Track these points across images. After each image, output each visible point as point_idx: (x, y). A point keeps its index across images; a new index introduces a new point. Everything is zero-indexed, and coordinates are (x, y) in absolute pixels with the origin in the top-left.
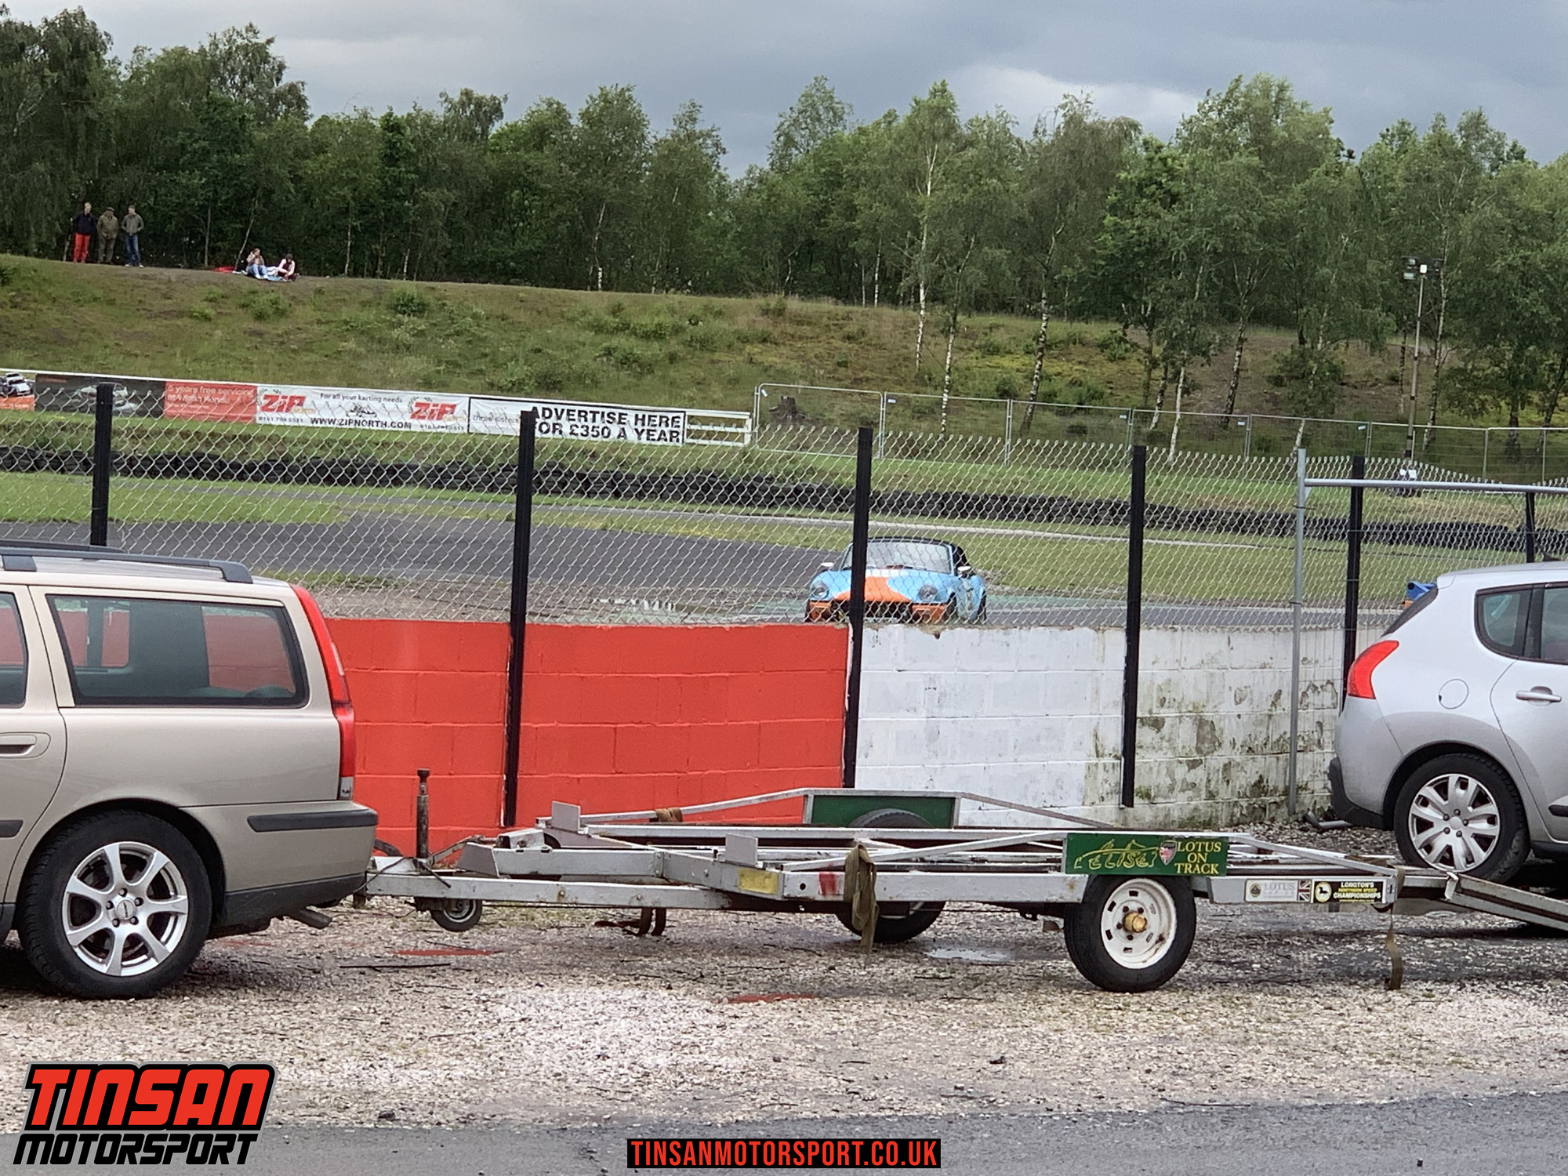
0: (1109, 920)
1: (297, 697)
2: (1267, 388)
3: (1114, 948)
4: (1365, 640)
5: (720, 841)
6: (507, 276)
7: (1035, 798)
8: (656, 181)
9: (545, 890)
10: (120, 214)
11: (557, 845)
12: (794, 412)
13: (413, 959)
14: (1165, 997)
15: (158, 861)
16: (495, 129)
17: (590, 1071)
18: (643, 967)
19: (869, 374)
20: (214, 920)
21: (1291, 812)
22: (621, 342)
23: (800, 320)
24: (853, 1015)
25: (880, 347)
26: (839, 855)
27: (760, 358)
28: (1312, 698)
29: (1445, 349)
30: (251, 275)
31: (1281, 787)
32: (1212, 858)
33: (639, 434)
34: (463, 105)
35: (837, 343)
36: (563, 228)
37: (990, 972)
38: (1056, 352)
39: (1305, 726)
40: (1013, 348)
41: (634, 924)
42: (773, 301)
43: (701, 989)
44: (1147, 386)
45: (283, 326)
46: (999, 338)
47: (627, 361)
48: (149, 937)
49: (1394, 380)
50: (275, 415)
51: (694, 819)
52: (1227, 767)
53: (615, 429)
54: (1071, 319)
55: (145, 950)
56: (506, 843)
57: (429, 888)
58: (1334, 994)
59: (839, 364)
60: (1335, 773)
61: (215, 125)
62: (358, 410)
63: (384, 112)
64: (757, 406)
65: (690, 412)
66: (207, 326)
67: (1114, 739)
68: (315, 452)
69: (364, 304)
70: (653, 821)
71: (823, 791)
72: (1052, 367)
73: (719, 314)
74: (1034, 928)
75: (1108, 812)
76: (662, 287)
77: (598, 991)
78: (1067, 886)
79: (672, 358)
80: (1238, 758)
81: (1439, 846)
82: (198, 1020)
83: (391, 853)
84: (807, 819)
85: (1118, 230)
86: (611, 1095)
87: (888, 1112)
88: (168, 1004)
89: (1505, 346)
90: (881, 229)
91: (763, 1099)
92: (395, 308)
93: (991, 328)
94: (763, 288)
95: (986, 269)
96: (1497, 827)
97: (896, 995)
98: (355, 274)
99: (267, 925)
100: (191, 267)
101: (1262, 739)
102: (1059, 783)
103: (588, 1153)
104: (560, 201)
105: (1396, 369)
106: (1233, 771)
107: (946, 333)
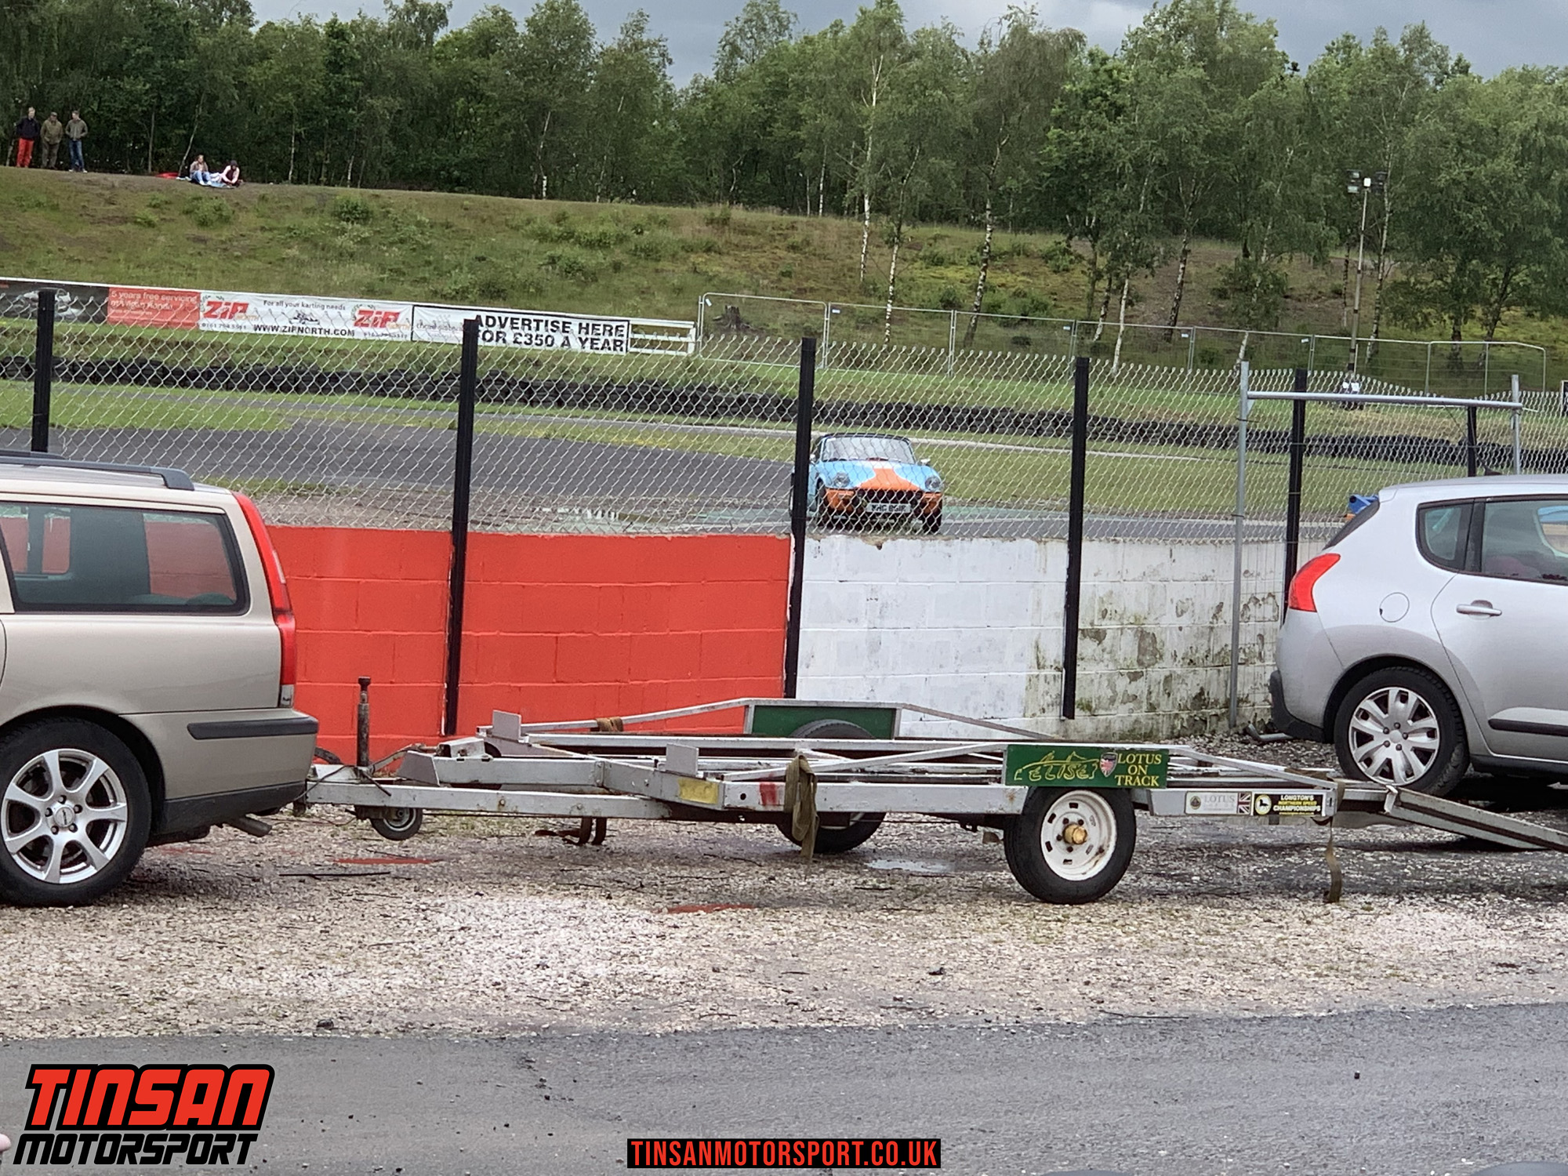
0: (1049, 832)
1: (239, 605)
2: (1210, 300)
3: (1054, 860)
4: (1306, 553)
5: (661, 751)
6: (452, 184)
7: (975, 710)
8: (602, 89)
9: (486, 799)
11: (497, 754)
12: (738, 321)
13: (353, 868)
14: (1104, 909)
15: (98, 767)
16: (440, 36)
17: (529, 981)
18: (583, 876)
19: (812, 284)
20: (154, 828)
21: (1233, 725)
22: (565, 250)
23: (744, 230)
24: (793, 925)
25: (824, 257)
26: (780, 765)
27: (704, 268)
28: (1253, 610)
29: (1388, 263)
30: (195, 181)
31: (1222, 700)
32: (1153, 770)
33: (583, 342)
34: (408, 12)
35: (782, 253)
36: (508, 136)
37: (930, 883)
38: (999, 263)
39: (1247, 638)
40: (957, 259)
41: (574, 833)
42: (718, 210)
43: (641, 899)
44: (1091, 297)
45: (226, 232)
46: (943, 249)
47: (571, 269)
48: (88, 845)
49: (1337, 293)
50: (218, 321)
51: (634, 729)
52: (1168, 679)
53: (559, 338)
54: (1016, 231)
55: (84, 857)
56: (446, 751)
57: (370, 797)
58: (1273, 907)
59: (783, 274)
60: (1276, 686)
61: (159, 31)
62: (301, 317)
63: (329, 18)
64: (701, 316)
65: (634, 321)
66: (150, 232)
67: (1055, 651)
68: (258, 359)
69: (310, 211)
70: (594, 730)
71: (764, 701)
72: (996, 278)
73: (664, 223)
74: (975, 840)
75: (1048, 724)
76: (607, 196)
77: (537, 900)
78: (1007, 798)
79: (617, 267)
80: (1179, 671)
81: (1379, 759)
82: (137, 927)
83: (333, 761)
84: (748, 729)
85: (1062, 142)
86: (550, 1004)
87: (827, 1023)
88: (107, 912)
89: (1448, 260)
90: (826, 140)
91: (702, 1009)
92: (338, 215)
93: (935, 239)
94: (708, 198)
95: (932, 179)
96: (1437, 740)
97: (836, 905)
98: (299, 181)
99: (206, 832)
100: (135, 172)
101: (1202, 653)
102: (1000, 694)
103: (526, 1062)
104: (505, 109)
105: (1339, 282)
106: (1174, 684)
107: (890, 244)
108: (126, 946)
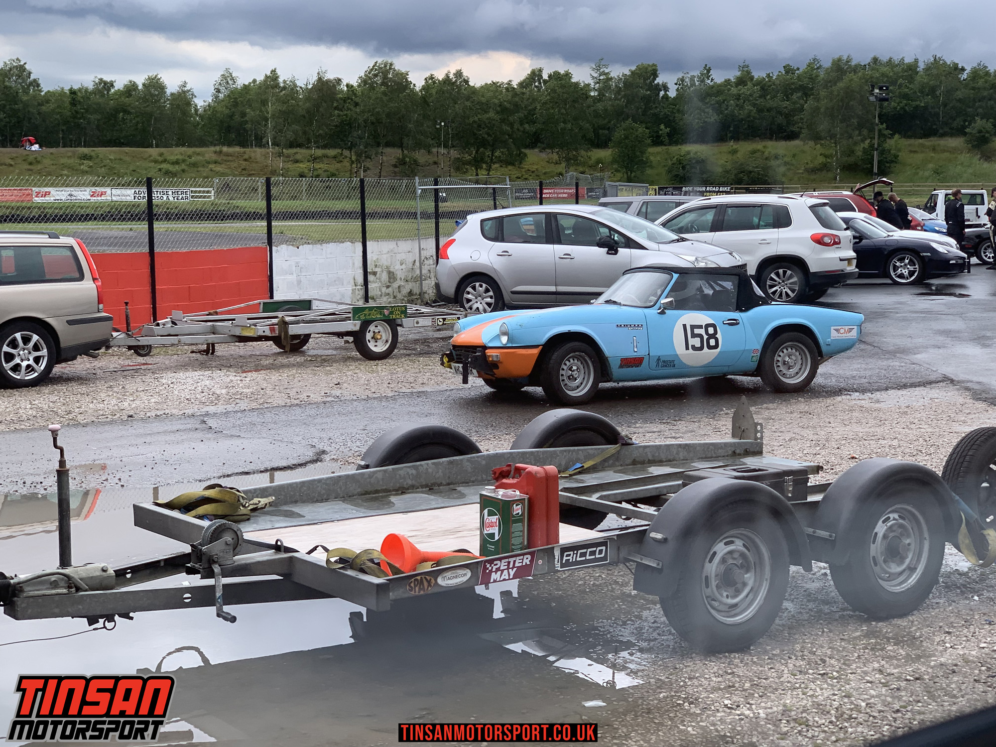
0: (369, 336)
1: (81, 278)
2: (392, 168)
3: (371, 345)
4: (443, 241)
5: (233, 320)
6: (121, 145)
8: (171, 108)
9: (173, 340)
11: (176, 325)
12: (228, 187)
13: (128, 368)
14: (390, 361)
15: (35, 338)
16: (112, 92)
17: (199, 397)
18: (210, 364)
19: (253, 172)
20: (57, 358)
21: (422, 301)
22: (164, 166)
23: (228, 155)
24: (285, 374)
25: (257, 162)
26: (275, 321)
27: (214, 169)
28: (426, 262)
29: (452, 151)
31: (418, 293)
32: (402, 312)
33: (174, 198)
34: (100, 83)
35: (242, 162)
36: (139, 126)
37: (329, 357)
38: (318, 161)
39: (425, 271)
40: (303, 160)
41: (204, 351)
42: (218, 148)
43: (231, 370)
44: (351, 171)
45: (39, 167)
46: (298, 157)
47: (167, 172)
48: (34, 365)
49: (435, 163)
51: (222, 313)
52: (399, 287)
53: (165, 198)
54: (323, 149)
55: (33, 370)
56: (158, 325)
57: (133, 343)
59: (243, 169)
60: (437, 286)
61: (7, 95)
62: (71, 195)
63: (70, 87)
64: (215, 186)
65: (192, 189)
66: (12, 168)
67: (360, 280)
69: (69, 157)
70: (207, 315)
71: (265, 301)
72: (317, 166)
73: (198, 154)
74: (340, 342)
75: (361, 304)
76: (177, 146)
77: (196, 373)
78: (353, 325)
79: (183, 171)
80: (403, 284)
81: (475, 307)
82: (56, 392)
83: (118, 331)
84: (262, 310)
85: (339, 116)
86: (208, 403)
87: (303, 403)
89: (472, 149)
90: (254, 120)
91: (260, 401)
92: (81, 158)
93: (295, 153)
94: (214, 144)
95: (293, 132)
96: (493, 300)
97: (299, 367)
98: (64, 147)
99: (76, 358)
101: (410, 277)
102: (343, 295)
103: (203, 422)
104: (137, 117)
105: (436, 159)
106: (402, 289)
107: (280, 156)
108: (54, 398)
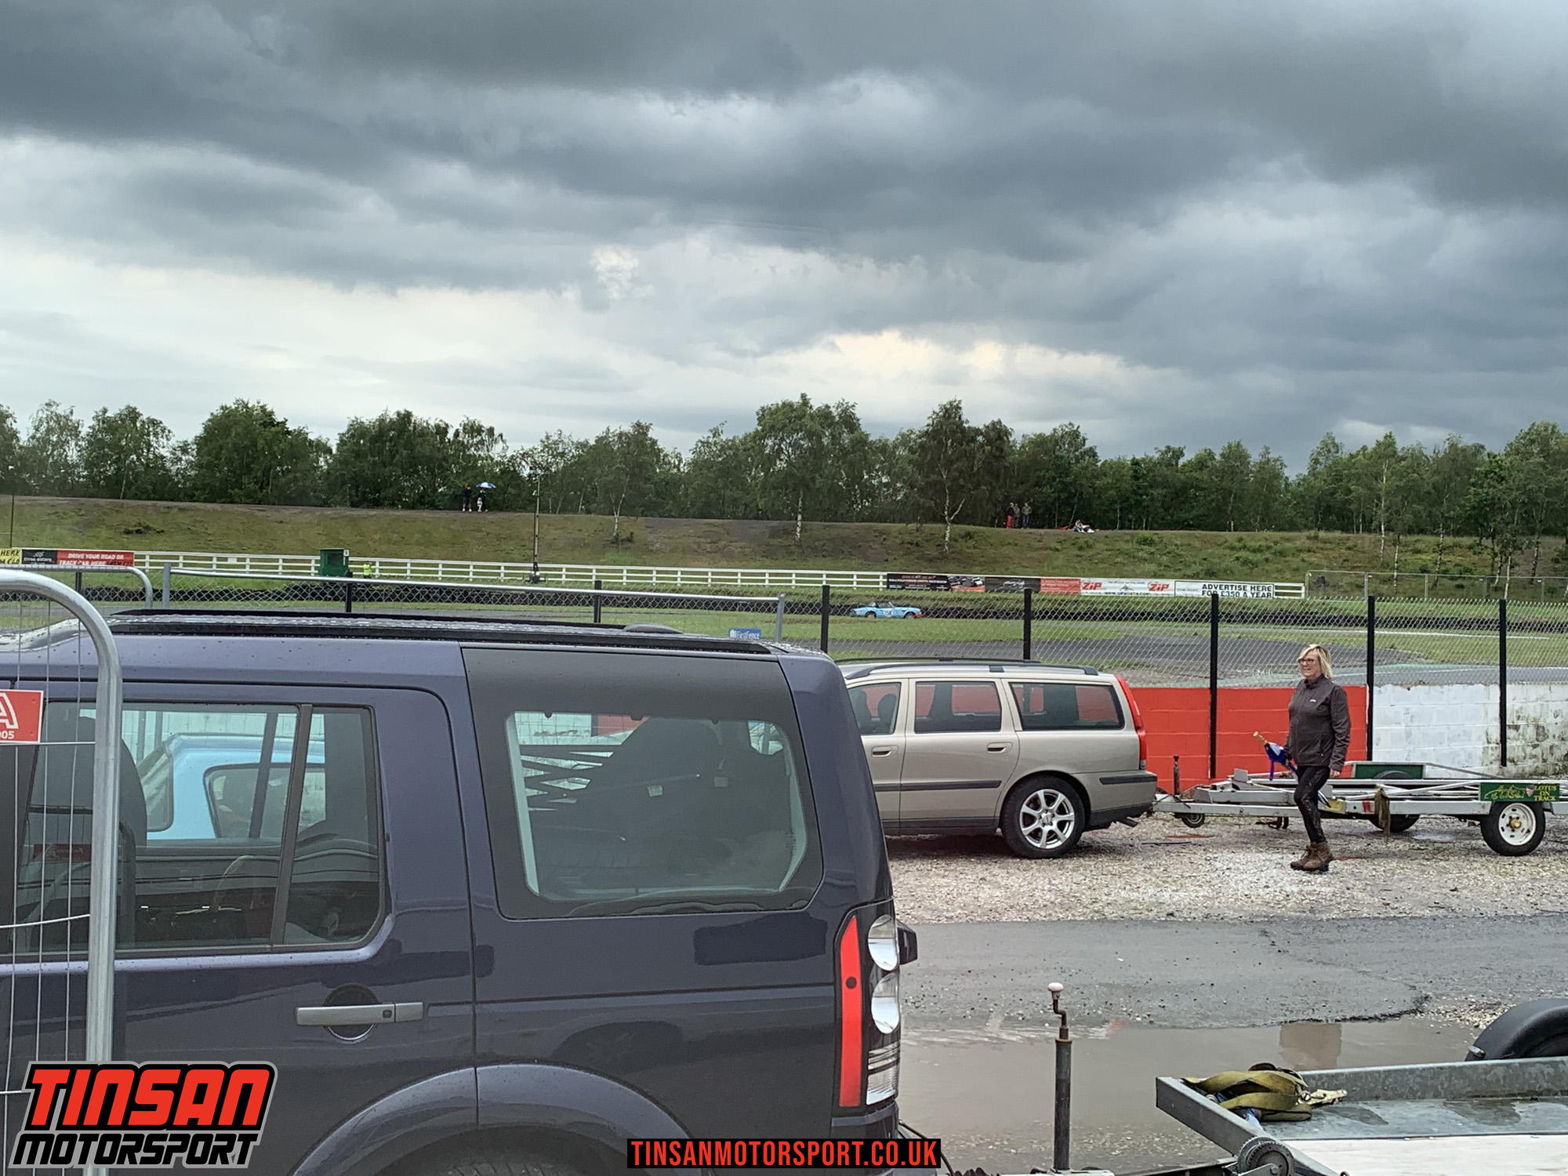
0: (1503, 822)
1: (1120, 725)
3: (1506, 836)
6: (1189, 527)
7: (1459, 763)
8: (1256, 481)
9: (1233, 809)
10: (1021, 507)
11: (1238, 788)
12: (1324, 583)
13: (1174, 840)
14: (1532, 859)
15: (1061, 797)
16: (1181, 462)
17: (1261, 893)
18: (1280, 844)
19: (1358, 564)
20: (1086, 824)
22: (1242, 554)
23: (1325, 541)
24: (1382, 867)
25: (1364, 552)
26: (1371, 793)
27: (1307, 559)
30: (1076, 531)
33: (1253, 594)
34: (1167, 452)
35: (1343, 551)
36: (1214, 504)
37: (1445, 846)
38: (1447, 551)
40: (1426, 550)
41: (1274, 823)
42: (1312, 533)
44: (1492, 565)
45: (1091, 552)
46: (1419, 546)
47: (1245, 562)
48: (1058, 832)
50: (1089, 591)
52: (1551, 747)
53: (1242, 593)
54: (1455, 536)
55: (1056, 837)
56: (1214, 788)
57: (1182, 809)
59: (1344, 560)
61: (1058, 466)
62: (1126, 588)
63: (1132, 458)
64: (1307, 581)
65: (1276, 584)
66: (1057, 553)
67: (1496, 735)
68: (1108, 607)
69: (1127, 541)
71: (1360, 762)
72: (1445, 558)
73: (1288, 540)
74: (1465, 826)
75: (1496, 770)
76: (1261, 529)
77: (1260, 855)
78: (1481, 807)
79: (1267, 560)
80: (1557, 743)
82: (1081, 869)
83: (1164, 792)
84: (1353, 775)
85: (1476, 494)
86: (1272, 905)
87: (1404, 915)
88: (1067, 861)
90: (1362, 499)
91: (1345, 907)
92: (1139, 543)
93: (1416, 541)
94: (1307, 527)
95: (1414, 513)
97: (1401, 858)
98: (1121, 529)
99: (1109, 825)
100: (1050, 528)
102: (1470, 756)
103: (1264, 933)
104: (1212, 493)
106: (1555, 749)
107: (1395, 545)
108: (1078, 878)
